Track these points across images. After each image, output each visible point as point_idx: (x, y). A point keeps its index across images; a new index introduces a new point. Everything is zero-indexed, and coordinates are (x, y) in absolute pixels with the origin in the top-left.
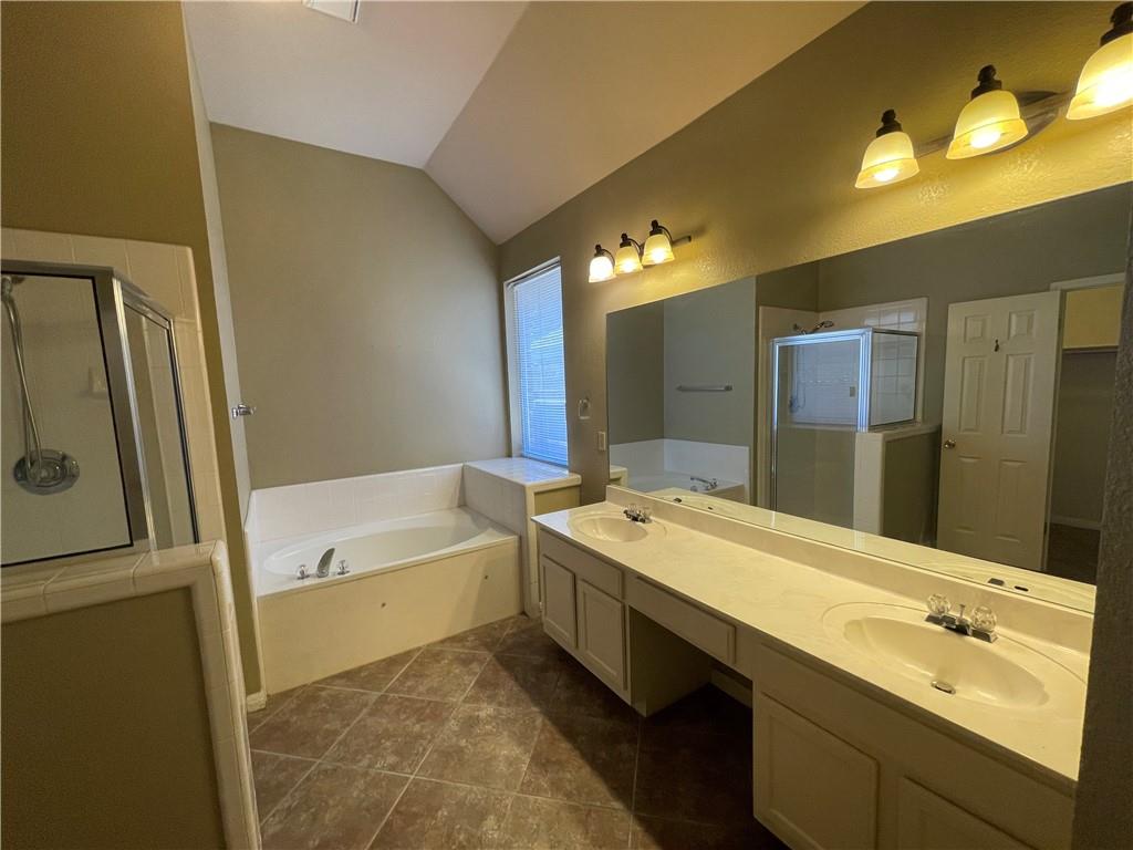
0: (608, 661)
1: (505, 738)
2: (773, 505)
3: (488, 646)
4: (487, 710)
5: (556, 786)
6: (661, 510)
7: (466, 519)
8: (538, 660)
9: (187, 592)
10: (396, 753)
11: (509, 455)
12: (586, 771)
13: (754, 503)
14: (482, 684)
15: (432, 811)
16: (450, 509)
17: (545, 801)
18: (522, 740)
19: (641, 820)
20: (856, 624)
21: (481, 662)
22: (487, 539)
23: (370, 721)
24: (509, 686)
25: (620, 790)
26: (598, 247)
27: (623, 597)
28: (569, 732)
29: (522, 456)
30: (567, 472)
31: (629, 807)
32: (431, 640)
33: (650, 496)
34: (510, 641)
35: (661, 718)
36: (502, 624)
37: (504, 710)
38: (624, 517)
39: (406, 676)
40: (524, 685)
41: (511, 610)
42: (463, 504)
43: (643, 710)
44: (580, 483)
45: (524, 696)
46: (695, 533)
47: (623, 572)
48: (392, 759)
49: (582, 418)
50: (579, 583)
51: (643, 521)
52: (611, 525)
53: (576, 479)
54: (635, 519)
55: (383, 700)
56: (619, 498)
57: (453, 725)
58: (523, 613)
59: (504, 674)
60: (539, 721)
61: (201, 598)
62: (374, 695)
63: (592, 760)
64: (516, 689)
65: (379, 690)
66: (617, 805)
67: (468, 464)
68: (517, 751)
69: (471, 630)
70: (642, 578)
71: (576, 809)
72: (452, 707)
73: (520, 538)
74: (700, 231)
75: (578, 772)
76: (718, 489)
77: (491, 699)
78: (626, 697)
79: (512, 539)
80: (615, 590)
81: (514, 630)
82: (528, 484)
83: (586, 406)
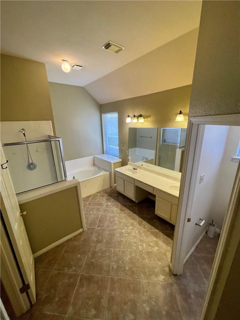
0: (131, 194)
1: (114, 207)
2: (159, 165)
3: (106, 193)
4: (109, 204)
5: (125, 213)
6: (139, 167)
7: (96, 168)
8: (116, 195)
9: (76, 187)
10: (97, 211)
11: (103, 153)
12: (129, 211)
13: (155, 165)
14: (107, 200)
15: (106, 217)
16: (91, 166)
17: (124, 215)
18: (117, 207)
19: (139, 216)
20: (171, 186)
21: (105, 196)
22: (103, 173)
23: (89, 207)
24: (112, 200)
25: (135, 213)
26: (128, 115)
27: (134, 183)
28: (125, 206)
29: (106, 153)
30: (118, 158)
31: (136, 215)
32: (94, 193)
33: (135, 164)
34: (110, 192)
35: (139, 203)
36: (107, 189)
37: (113, 203)
38: (133, 169)
39: (92, 199)
40: (115, 199)
41: (108, 186)
42: (94, 165)
43: (137, 202)
44: (121, 161)
45: (115, 201)
46: (146, 172)
47: (134, 179)
48: (96, 212)
49: (123, 148)
50: (125, 181)
51: (136, 169)
52: (130, 170)
53: (121, 160)
54: (135, 169)
55: (89, 203)
56: (131, 165)
57: (104, 206)
58: (111, 187)
59: (110, 198)
60: (119, 204)
61: (78, 187)
62: (88, 203)
63: (130, 210)
64: (114, 200)
65: (88, 202)
66: (135, 215)
67: (95, 156)
68: (117, 209)
69: (102, 191)
70: (138, 180)
71: (128, 216)
72: (103, 204)
73: (110, 173)
74: (149, 116)
75: (128, 211)
76: (148, 160)
77: (110, 202)
78: (134, 200)
79: (108, 173)
80: (133, 183)
81: (110, 190)
82: (112, 162)
83: (123, 146)
